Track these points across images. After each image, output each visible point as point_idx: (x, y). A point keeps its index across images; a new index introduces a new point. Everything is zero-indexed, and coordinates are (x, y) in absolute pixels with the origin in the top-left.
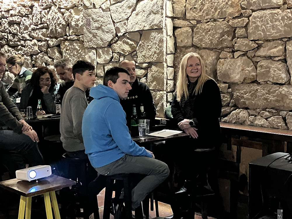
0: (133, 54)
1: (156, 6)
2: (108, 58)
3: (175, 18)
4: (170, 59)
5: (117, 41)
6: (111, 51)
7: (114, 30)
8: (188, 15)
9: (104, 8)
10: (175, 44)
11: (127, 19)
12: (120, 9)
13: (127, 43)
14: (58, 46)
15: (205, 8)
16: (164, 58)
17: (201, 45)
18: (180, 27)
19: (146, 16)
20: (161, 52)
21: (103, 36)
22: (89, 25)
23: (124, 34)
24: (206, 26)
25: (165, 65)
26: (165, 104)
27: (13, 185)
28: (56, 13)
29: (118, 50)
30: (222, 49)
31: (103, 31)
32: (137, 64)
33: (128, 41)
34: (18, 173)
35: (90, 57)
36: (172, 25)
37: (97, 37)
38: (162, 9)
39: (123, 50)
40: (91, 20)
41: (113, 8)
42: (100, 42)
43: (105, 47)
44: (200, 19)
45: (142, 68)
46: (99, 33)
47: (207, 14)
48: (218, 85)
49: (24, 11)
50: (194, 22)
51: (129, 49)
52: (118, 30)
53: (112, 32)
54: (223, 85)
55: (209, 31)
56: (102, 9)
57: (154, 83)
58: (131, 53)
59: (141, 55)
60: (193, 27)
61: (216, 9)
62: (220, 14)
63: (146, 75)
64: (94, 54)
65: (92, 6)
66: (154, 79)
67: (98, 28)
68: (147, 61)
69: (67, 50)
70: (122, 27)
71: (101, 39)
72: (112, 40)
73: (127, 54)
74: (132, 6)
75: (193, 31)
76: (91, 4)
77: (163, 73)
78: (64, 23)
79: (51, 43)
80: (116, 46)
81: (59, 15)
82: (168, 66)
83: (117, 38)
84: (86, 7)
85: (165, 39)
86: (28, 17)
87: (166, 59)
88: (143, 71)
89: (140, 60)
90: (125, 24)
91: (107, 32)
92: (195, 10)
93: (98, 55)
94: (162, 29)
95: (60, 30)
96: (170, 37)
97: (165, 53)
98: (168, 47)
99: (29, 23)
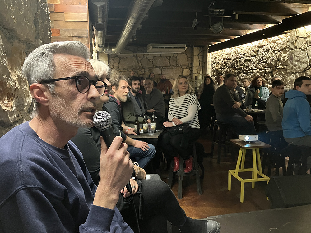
5: (310, 68)
6: (305, 75)
7: (309, 61)
9: (303, 48)
21: (300, 65)
22: (292, 59)
27: (237, 142)
28: (272, 54)
29: (310, 74)
31: (301, 62)
34: (240, 137)
35: (290, 78)
37: (296, 66)
40: (293, 56)
41: (309, 48)
43: (301, 72)
46: (298, 63)
53: (307, 63)
56: (302, 49)
64: (293, 77)
65: (295, 48)
67: (297, 61)
72: (306, 68)
76: (294, 47)
80: (308, 71)
81: (274, 54)
83: (310, 66)
84: (291, 49)
86: (255, 57)
91: (303, 63)
99: (255, 60)
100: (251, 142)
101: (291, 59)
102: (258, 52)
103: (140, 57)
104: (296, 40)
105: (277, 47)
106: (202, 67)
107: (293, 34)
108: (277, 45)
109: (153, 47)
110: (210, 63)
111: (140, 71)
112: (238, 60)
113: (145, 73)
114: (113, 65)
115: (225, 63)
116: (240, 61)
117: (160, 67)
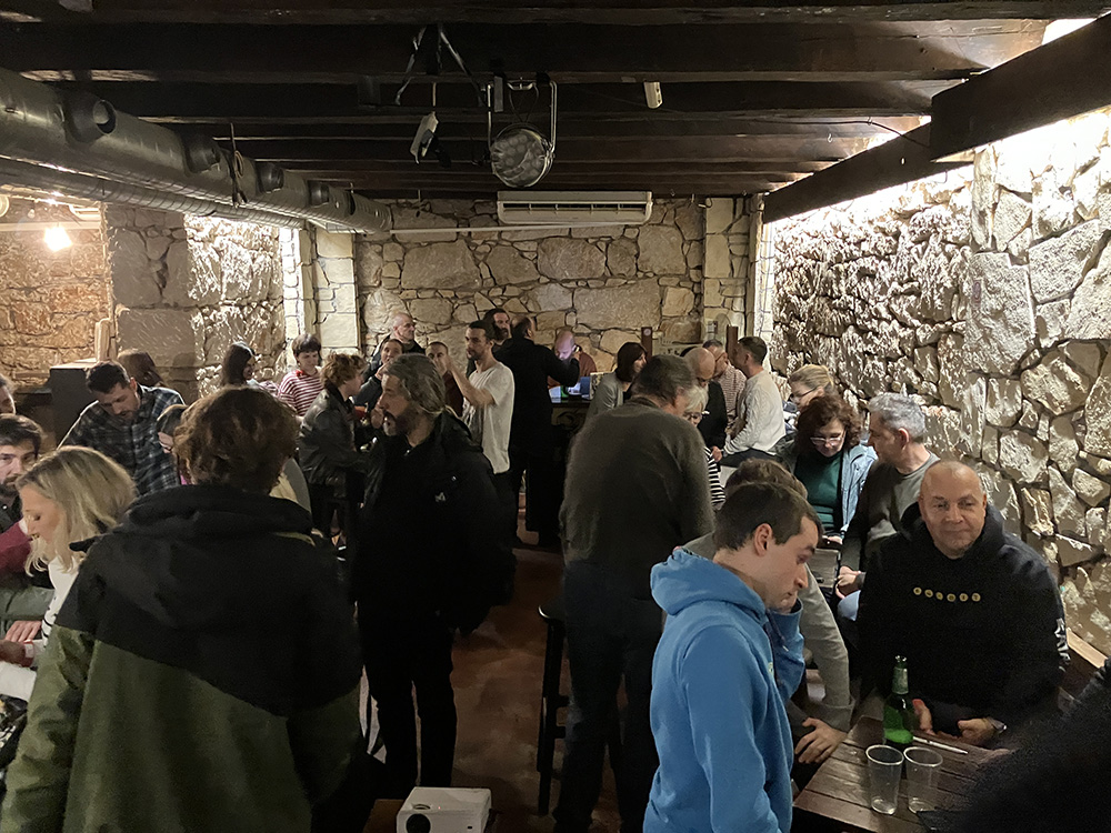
0: (1075, 417)
2: (1011, 413)
5: (1038, 362)
6: (1019, 392)
7: (1033, 323)
9: (1015, 253)
11: (1071, 295)
12: (1054, 259)
13: (1062, 376)
14: (935, 345)
21: (1004, 340)
22: (978, 300)
23: (1057, 344)
29: (1037, 395)
32: (1082, 454)
33: (1067, 368)
35: (971, 398)
37: (991, 341)
39: (1049, 397)
41: (1036, 253)
42: (996, 359)
43: (1006, 377)
46: (996, 327)
49: (883, 247)
51: (1066, 398)
52: (1041, 326)
53: (1028, 333)
56: (1011, 256)
58: (1068, 413)
59: (1097, 426)
64: (981, 393)
65: (989, 245)
67: (997, 315)
69: (949, 360)
70: (1055, 318)
71: (1000, 349)
72: (1024, 357)
73: (1060, 411)
74: (1089, 250)
76: (987, 239)
78: (948, 285)
79: (921, 335)
80: (1033, 378)
81: (943, 258)
83: (1039, 352)
86: (889, 260)
88: (1098, 486)
89: (1092, 441)
90: (1062, 310)
91: (1016, 330)
93: (990, 398)
95: (938, 302)
99: (889, 276)
101: (976, 298)
102: (897, 239)
103: (484, 243)
104: (995, 205)
105: (954, 225)
106: (740, 283)
107: (984, 171)
108: (954, 216)
110: (772, 265)
111: (487, 296)
112: (842, 267)
113: (507, 303)
114: (379, 275)
115: (808, 273)
116: (846, 271)
117: (568, 281)
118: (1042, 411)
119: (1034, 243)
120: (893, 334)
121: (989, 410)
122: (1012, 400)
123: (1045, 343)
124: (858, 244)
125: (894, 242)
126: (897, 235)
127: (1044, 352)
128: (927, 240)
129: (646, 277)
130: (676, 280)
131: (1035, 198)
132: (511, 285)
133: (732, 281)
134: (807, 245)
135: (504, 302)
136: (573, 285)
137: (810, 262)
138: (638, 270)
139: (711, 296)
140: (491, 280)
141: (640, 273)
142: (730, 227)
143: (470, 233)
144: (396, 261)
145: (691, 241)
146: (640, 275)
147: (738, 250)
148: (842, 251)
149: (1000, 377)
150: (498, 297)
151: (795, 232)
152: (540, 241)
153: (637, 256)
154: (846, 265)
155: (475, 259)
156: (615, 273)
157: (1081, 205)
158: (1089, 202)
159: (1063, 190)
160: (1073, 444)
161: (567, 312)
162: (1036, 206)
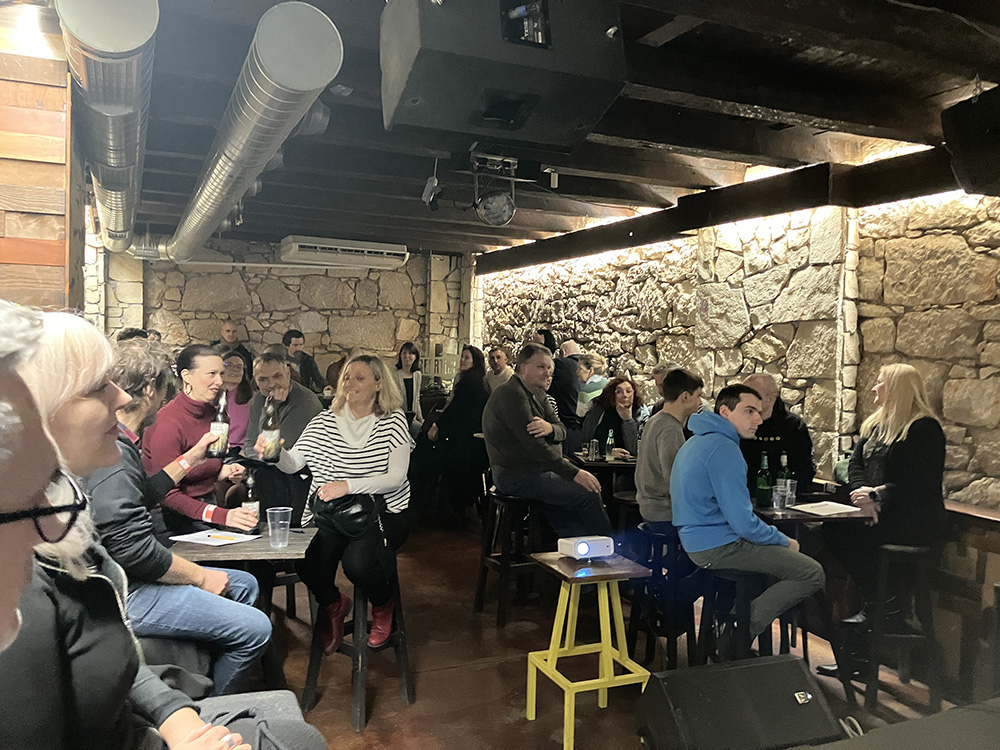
0: (779, 362)
1: (824, 280)
2: (735, 367)
3: (863, 301)
4: (848, 375)
5: (753, 338)
6: (741, 355)
7: (748, 319)
8: (887, 295)
9: (733, 282)
10: (861, 347)
11: (773, 302)
12: (760, 284)
13: (770, 343)
14: (653, 344)
15: (920, 284)
16: (838, 372)
17: (912, 352)
18: (872, 318)
19: (806, 296)
20: (832, 361)
21: (728, 329)
22: (706, 310)
23: (765, 327)
24: (923, 317)
25: (839, 384)
26: (835, 455)
27: (552, 562)
28: (653, 290)
29: (754, 354)
30: (955, 361)
31: (729, 320)
32: (786, 380)
33: (773, 338)
34: (561, 543)
35: (703, 364)
36: (856, 312)
37: (717, 331)
38: (837, 284)
39: (762, 355)
40: (709, 302)
41: (748, 282)
42: (722, 340)
43: (730, 348)
44: (910, 304)
45: (794, 388)
46: (722, 323)
47: (925, 296)
48: (944, 428)
49: (603, 286)
50: (899, 310)
51: (774, 353)
52: (754, 319)
53: (745, 323)
54: (956, 429)
55: (929, 326)
56: (730, 284)
57: (816, 416)
58: (775, 361)
59: (794, 364)
60: (896, 319)
61: (943, 287)
62: (952, 296)
63: (802, 401)
64: (711, 360)
65: (712, 280)
66: (817, 408)
67: (720, 316)
68: (806, 375)
69: (666, 350)
70: (763, 314)
71: (725, 334)
72: (743, 336)
73: (769, 361)
74: (782, 279)
75: (896, 325)
76: (711, 276)
77: (834, 400)
78: (665, 306)
79: (641, 339)
80: (749, 347)
81: (659, 292)
82: (844, 387)
83: (753, 333)
84: (702, 281)
85: (839, 338)
86: (609, 296)
87: (841, 374)
88: (797, 393)
89: (791, 372)
90: (768, 309)
91: (736, 323)
92: (901, 287)
93: (718, 362)
94: (835, 319)
95: (657, 317)
96: (852, 335)
97: (839, 363)
98: (845, 353)
99: (609, 305)
100: (596, 562)
101: (705, 308)
102: (615, 282)
103: (256, 276)
104: (716, 258)
105: (667, 272)
106: (456, 316)
107: (706, 239)
108: (667, 267)
109: (301, 246)
110: (481, 305)
111: (257, 319)
112: (560, 302)
113: (274, 326)
114: (161, 297)
115: (523, 308)
116: (566, 305)
117: (324, 310)
118: (756, 362)
119: (745, 277)
120: (616, 340)
121: (717, 368)
122: (735, 360)
123: (756, 327)
124: (579, 286)
125: (613, 284)
126: (616, 280)
127: (756, 332)
128: (644, 281)
129: (385, 310)
130: (407, 314)
131: (745, 254)
132: (277, 311)
133: (449, 316)
134: (522, 289)
135: (271, 324)
136: (328, 313)
137: (525, 301)
138: (378, 304)
139: (435, 326)
140: (260, 306)
141: (379, 307)
142: (447, 277)
143: (244, 268)
144: (178, 287)
145: (417, 286)
146: (381, 308)
147: (454, 294)
148: (561, 292)
149: (723, 349)
150: (266, 320)
151: (505, 281)
152: (303, 277)
153: (378, 294)
154: (565, 301)
155: (247, 289)
156: (361, 306)
157: (777, 257)
158: (781, 256)
159: (764, 250)
160: (780, 376)
161: (322, 334)
162: (747, 258)
